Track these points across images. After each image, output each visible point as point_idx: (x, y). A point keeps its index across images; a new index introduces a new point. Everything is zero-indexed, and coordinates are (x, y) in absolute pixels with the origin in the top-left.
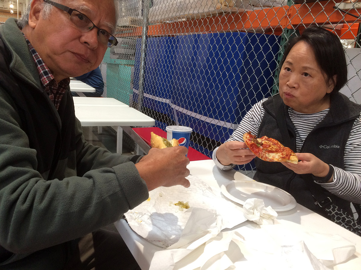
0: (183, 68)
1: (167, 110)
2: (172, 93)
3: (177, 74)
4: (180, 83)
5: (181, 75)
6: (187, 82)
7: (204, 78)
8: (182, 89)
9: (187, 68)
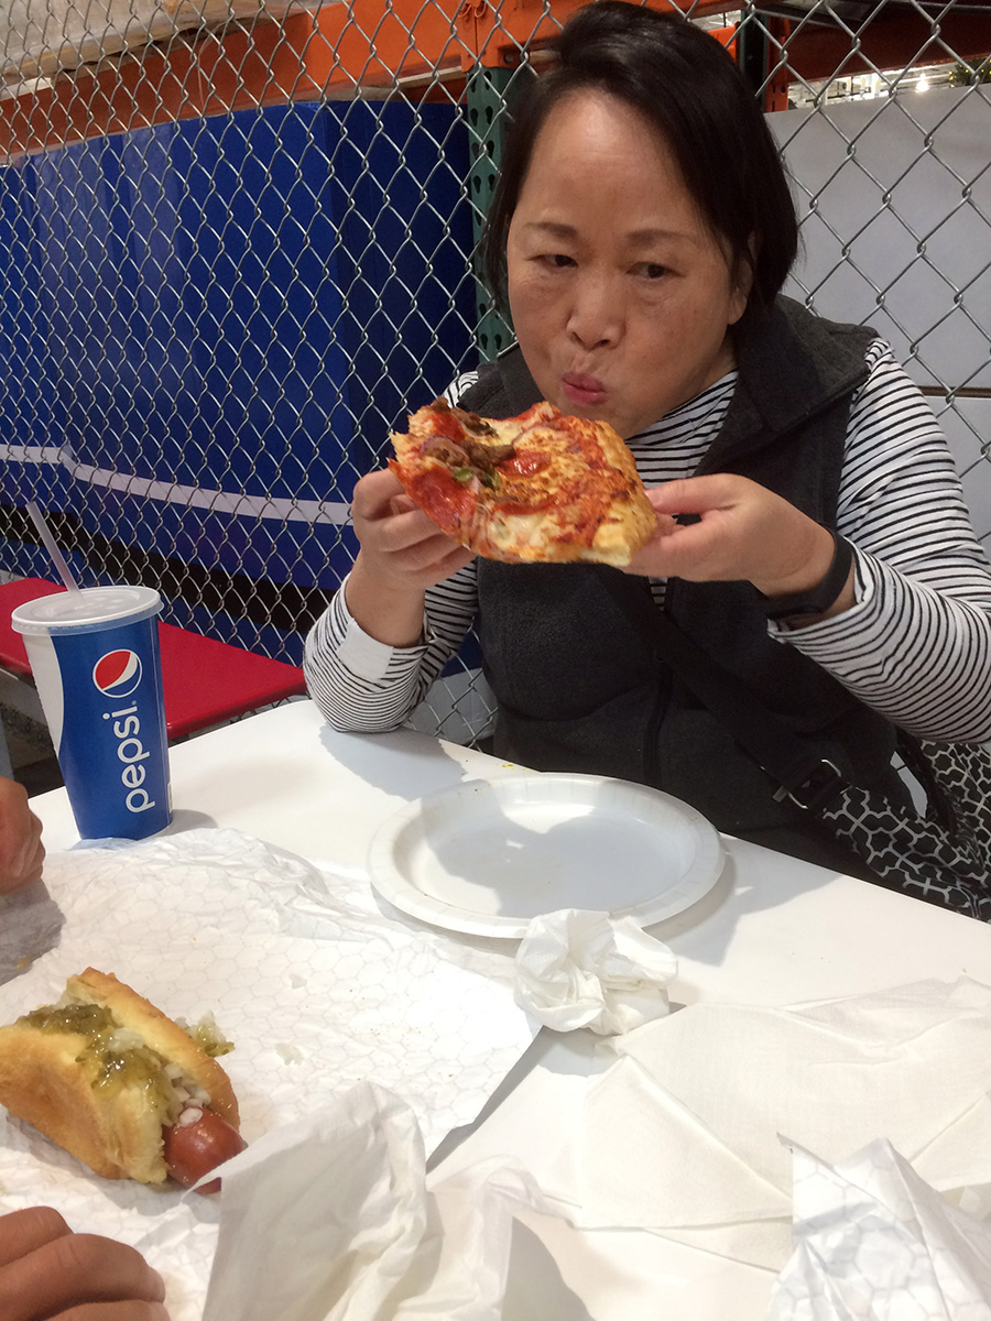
0: (82, 297)
1: (60, 496)
2: (62, 417)
3: (62, 330)
4: (85, 367)
5: (80, 330)
6: (115, 359)
7: (185, 330)
8: (100, 391)
9: (101, 296)
